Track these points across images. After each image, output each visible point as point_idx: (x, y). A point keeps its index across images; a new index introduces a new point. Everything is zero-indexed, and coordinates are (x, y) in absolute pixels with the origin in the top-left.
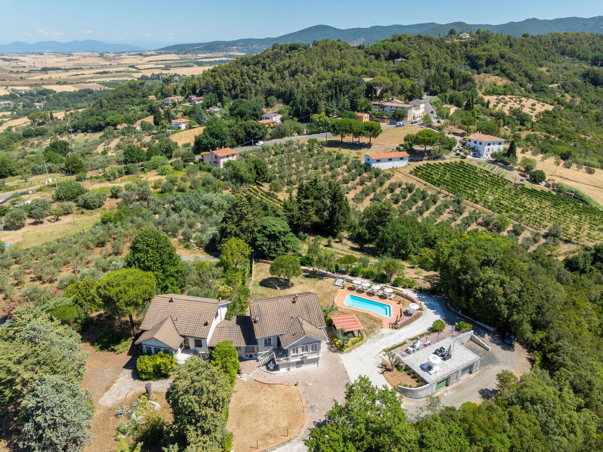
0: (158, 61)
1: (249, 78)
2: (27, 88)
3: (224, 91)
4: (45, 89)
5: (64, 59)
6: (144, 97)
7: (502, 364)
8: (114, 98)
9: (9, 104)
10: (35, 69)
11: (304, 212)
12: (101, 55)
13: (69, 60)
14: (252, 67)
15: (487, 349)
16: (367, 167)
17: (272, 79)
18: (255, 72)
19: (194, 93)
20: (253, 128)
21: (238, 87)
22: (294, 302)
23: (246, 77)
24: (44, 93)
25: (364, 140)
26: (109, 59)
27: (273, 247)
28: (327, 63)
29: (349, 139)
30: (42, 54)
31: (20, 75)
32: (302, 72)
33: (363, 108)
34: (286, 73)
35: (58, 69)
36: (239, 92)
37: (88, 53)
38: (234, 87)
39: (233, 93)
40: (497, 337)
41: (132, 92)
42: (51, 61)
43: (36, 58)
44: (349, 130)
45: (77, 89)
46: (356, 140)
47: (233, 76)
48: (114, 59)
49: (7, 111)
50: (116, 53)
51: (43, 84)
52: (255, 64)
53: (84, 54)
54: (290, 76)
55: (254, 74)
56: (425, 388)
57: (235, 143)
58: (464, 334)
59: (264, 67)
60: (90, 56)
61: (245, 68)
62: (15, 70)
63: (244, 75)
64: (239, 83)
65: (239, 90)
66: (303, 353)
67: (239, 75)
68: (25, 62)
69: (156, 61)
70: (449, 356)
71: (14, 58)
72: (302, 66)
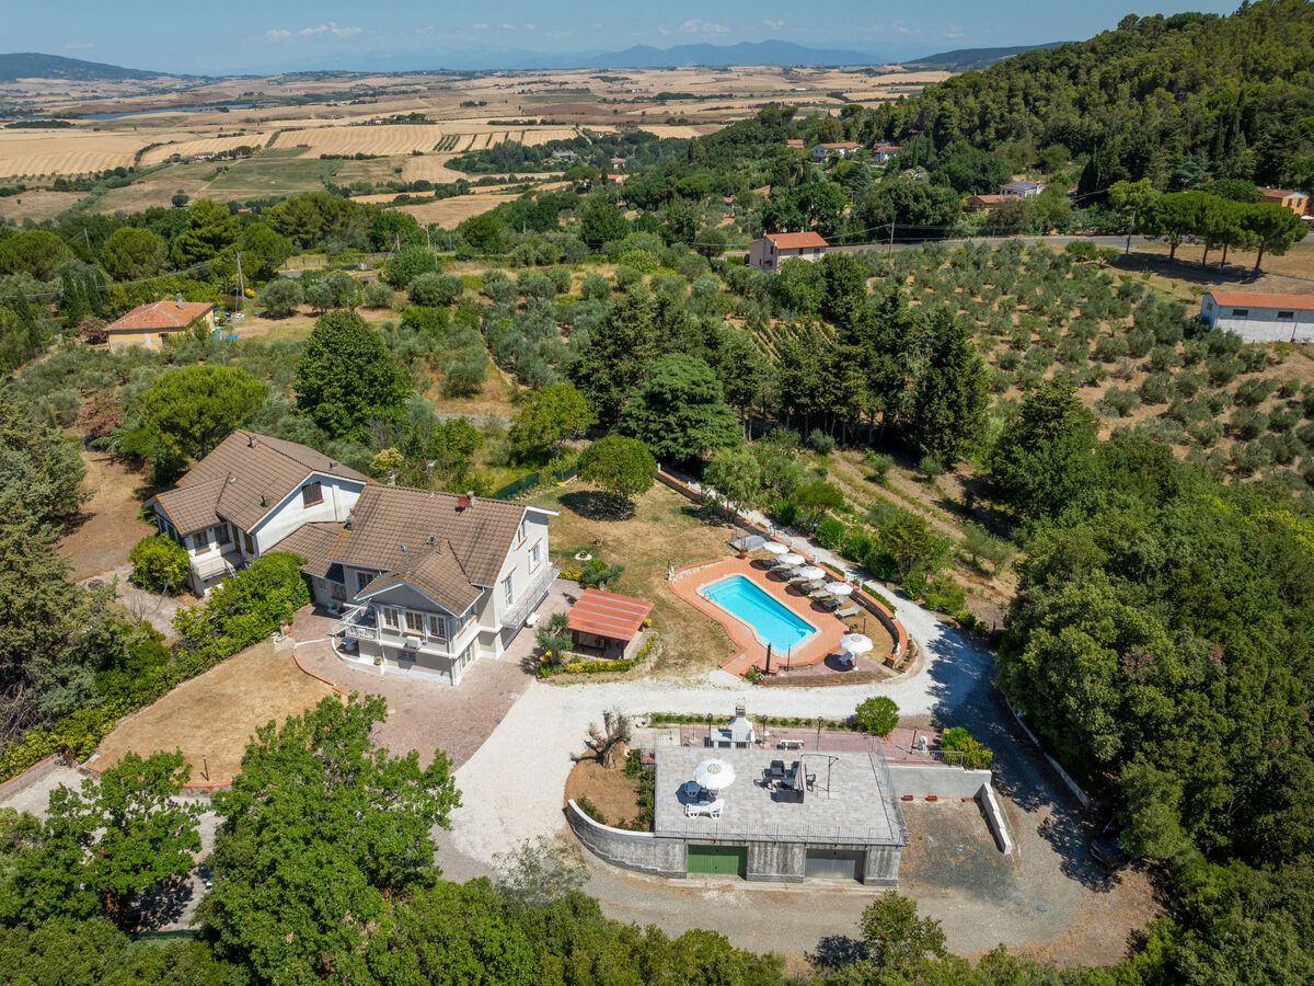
0: (901, 84)
1: (1027, 103)
2: (612, 129)
3: (956, 132)
4: (640, 132)
5: (707, 78)
6: (775, 141)
7: (1012, 906)
8: (721, 143)
9: (569, 158)
10: (646, 95)
11: (831, 378)
12: (786, 73)
13: (717, 80)
14: (1042, 75)
15: (1000, 846)
16: (1198, 328)
17: (1082, 105)
18: (1048, 88)
19: (888, 136)
20: (917, 199)
21: (992, 124)
22: (460, 509)
23: (1019, 100)
24: (635, 139)
25: (1241, 259)
26: (795, 79)
27: (652, 426)
28: (1256, 62)
29: (1191, 251)
30: (672, 69)
31: (614, 107)
32: (1171, 87)
33: (1299, 178)
34: (1125, 88)
35: (688, 96)
36: (992, 136)
37: (759, 68)
38: (984, 125)
39: (978, 138)
40: (1085, 828)
41: (761, 131)
42: (683, 81)
43: (660, 77)
44: (1192, 226)
45: (698, 135)
46: (1215, 256)
47: (987, 96)
48: (809, 78)
49: (562, 170)
50: (818, 68)
51: (642, 123)
52: (1053, 70)
53: (751, 69)
54: (1132, 95)
55: (1043, 93)
56: (634, 840)
57: (863, 232)
58: (946, 768)
59: (1073, 77)
60: (762, 73)
61: (1021, 80)
62: (610, 97)
63: (1015, 96)
64: (997, 113)
65: (992, 130)
66: (411, 631)
67: (1002, 95)
68: (636, 82)
69: (894, 84)
70: (798, 797)
71: (621, 76)
72: (1174, 70)
